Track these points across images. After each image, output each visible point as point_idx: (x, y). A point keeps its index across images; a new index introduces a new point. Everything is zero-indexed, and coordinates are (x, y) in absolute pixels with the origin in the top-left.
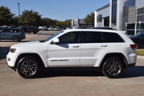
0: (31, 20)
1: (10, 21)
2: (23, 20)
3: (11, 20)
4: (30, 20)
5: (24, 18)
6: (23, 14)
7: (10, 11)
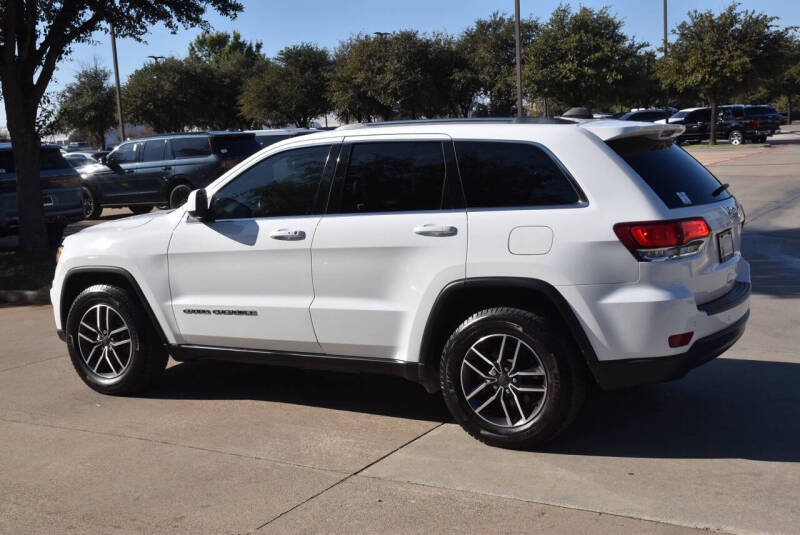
0: (724, 66)
1: (616, 82)
2: (679, 72)
3: (620, 77)
4: (714, 65)
5: (682, 60)
6: (682, 35)
7: (622, 31)
